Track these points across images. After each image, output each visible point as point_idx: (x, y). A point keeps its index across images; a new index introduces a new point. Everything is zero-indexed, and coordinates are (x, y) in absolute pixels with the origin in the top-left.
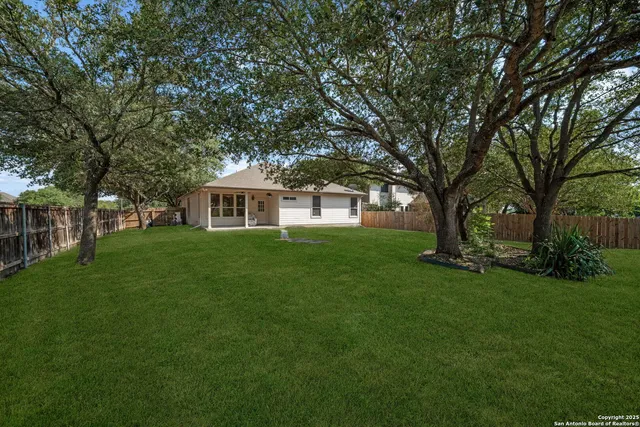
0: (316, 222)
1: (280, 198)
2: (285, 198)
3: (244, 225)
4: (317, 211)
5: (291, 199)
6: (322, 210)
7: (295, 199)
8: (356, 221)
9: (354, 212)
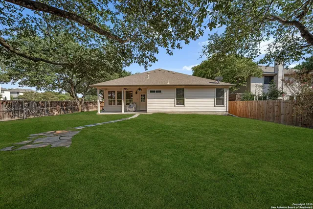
0: (180, 109)
1: (148, 92)
2: (151, 92)
3: (121, 111)
4: (180, 101)
5: (157, 92)
6: (186, 100)
7: (160, 92)
8: (222, 110)
9: (220, 101)
